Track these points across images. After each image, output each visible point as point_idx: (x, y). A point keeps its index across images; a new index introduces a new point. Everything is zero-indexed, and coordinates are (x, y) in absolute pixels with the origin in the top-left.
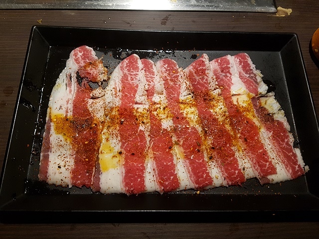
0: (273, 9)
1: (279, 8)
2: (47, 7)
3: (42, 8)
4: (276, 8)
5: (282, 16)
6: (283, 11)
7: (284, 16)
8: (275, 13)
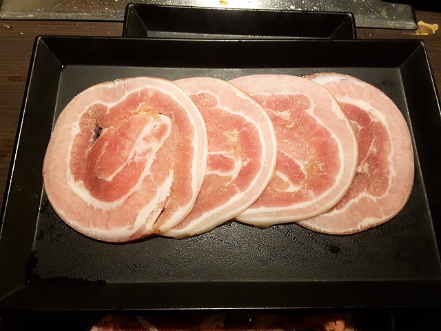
0: (411, 25)
1: (420, 23)
2: (98, 18)
3: (91, 19)
4: (416, 24)
5: (424, 34)
6: (425, 27)
7: (427, 34)
8: (414, 30)
